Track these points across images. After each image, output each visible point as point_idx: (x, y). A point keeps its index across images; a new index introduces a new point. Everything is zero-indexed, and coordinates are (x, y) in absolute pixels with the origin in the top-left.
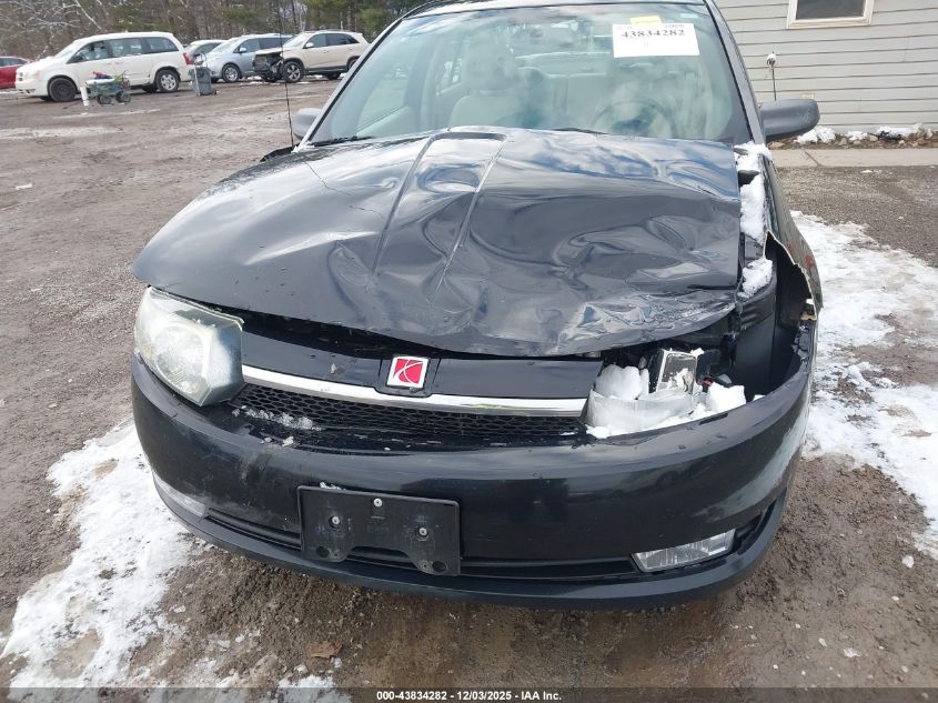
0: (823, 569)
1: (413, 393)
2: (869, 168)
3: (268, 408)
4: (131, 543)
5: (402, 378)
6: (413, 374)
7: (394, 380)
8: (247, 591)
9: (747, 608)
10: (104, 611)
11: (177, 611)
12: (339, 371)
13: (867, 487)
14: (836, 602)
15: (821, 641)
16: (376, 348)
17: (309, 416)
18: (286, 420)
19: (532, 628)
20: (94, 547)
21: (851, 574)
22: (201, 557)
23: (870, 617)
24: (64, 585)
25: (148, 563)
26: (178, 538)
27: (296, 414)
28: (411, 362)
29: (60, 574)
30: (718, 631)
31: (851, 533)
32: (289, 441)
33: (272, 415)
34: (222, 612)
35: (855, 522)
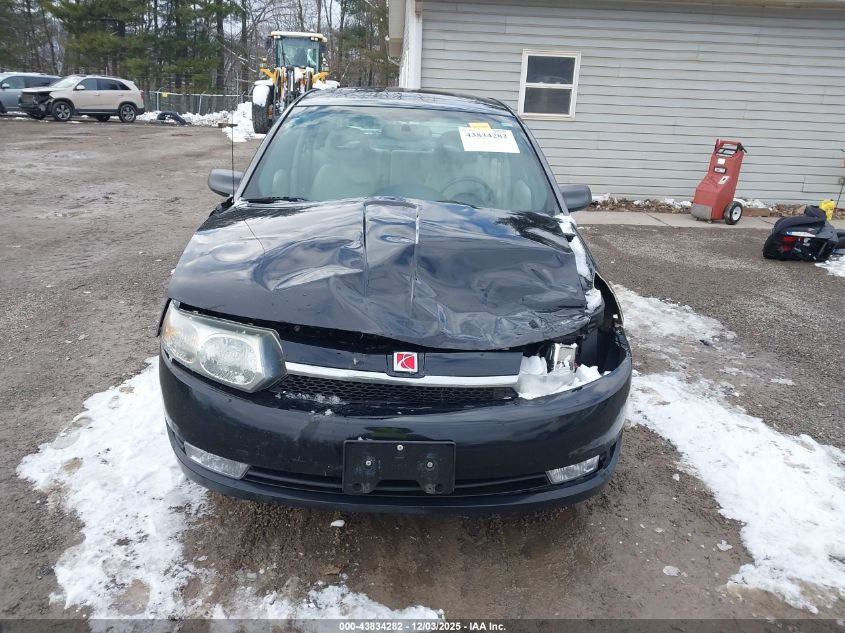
0: (630, 487)
1: (412, 375)
2: (582, 225)
3: (306, 391)
4: (130, 519)
5: (403, 365)
6: (410, 363)
7: (398, 367)
8: (251, 540)
9: (595, 513)
10: (138, 567)
11: (201, 559)
12: (359, 363)
13: (642, 437)
14: (643, 504)
15: (642, 526)
16: (380, 347)
17: (338, 395)
18: (320, 399)
19: (468, 538)
20: (99, 525)
21: (647, 487)
22: (198, 523)
23: (664, 511)
24: (89, 554)
25: (158, 531)
26: (170, 511)
27: (327, 394)
28: (407, 355)
29: (81, 546)
30: (582, 527)
31: (641, 465)
32: (329, 412)
33: (308, 396)
34: (239, 556)
35: (640, 457)
